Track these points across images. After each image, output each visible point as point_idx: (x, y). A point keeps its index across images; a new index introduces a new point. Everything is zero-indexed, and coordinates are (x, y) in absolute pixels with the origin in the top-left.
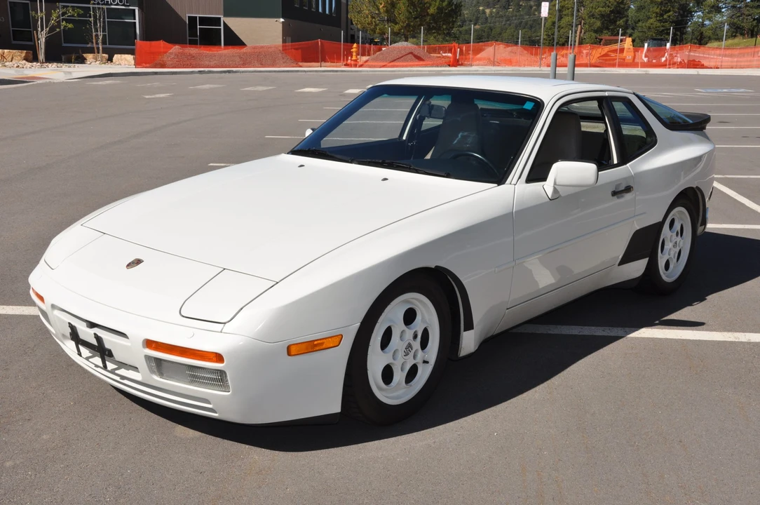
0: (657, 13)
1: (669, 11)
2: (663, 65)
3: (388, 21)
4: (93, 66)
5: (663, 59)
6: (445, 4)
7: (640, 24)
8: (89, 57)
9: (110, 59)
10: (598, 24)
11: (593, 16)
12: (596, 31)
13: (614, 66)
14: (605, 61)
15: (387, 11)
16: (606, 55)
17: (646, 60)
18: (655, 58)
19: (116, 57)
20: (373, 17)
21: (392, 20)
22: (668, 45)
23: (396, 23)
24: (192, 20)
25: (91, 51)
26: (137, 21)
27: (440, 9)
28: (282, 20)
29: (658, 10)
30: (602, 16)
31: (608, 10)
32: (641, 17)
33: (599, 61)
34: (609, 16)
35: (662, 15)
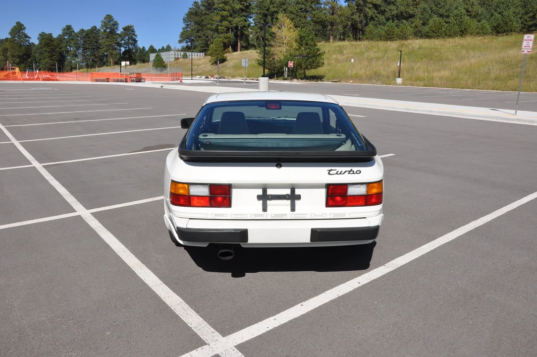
1: (55, 55)
2: (33, 80)
5: (36, 77)
10: (18, 60)
11: (13, 56)
14: (7, 78)
16: (7, 75)
17: (28, 77)
18: (32, 76)
22: (37, 71)
29: (49, 55)
30: (19, 57)
31: (21, 54)
32: (42, 58)
33: (4, 78)
35: (51, 57)
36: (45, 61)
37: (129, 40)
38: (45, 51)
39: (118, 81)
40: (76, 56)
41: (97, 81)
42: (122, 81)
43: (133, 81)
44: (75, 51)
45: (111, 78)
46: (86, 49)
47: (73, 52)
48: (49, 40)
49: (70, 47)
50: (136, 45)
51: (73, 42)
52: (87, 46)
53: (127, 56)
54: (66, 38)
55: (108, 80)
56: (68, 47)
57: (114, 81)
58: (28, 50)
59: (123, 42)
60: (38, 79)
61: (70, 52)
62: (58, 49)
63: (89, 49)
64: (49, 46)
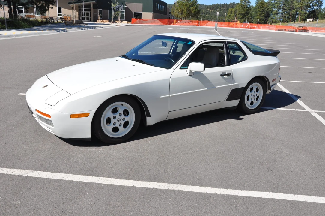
0: (260, 14)
1: (263, 14)
2: (245, 28)
3: (181, 14)
4: (118, 23)
5: (247, 26)
6: (196, 10)
7: (255, 17)
8: (116, 22)
9: (121, 22)
10: (241, 16)
11: (239, 14)
12: (240, 19)
13: (234, 27)
14: (233, 26)
15: (181, 12)
17: (243, 26)
18: (245, 26)
19: (123, 22)
20: (177, 13)
21: (182, 14)
22: (248, 23)
23: (183, 15)
24: (135, 13)
25: (118, 20)
26: (125, 14)
27: (195, 12)
28: (153, 13)
29: (260, 13)
30: (242, 14)
31: (244, 13)
32: (255, 15)
34: (244, 14)
35: (261, 15)
36: (257, 17)
37: (316, 3)
38: (258, 11)
39: (291, 31)
40: (277, 14)
41: (278, 30)
42: (293, 31)
43: (299, 31)
44: (276, 11)
45: (287, 29)
46: (284, 10)
47: (275, 12)
48: (262, 4)
49: (274, 8)
50: (321, 6)
51: (277, 5)
52: (285, 8)
53: (312, 15)
54: (273, 2)
55: (285, 30)
56: (273, 8)
57: (289, 31)
58: (248, 11)
59: (311, 5)
60: (248, 27)
61: (274, 12)
62: (266, 10)
63: (286, 9)
64: (261, 8)
